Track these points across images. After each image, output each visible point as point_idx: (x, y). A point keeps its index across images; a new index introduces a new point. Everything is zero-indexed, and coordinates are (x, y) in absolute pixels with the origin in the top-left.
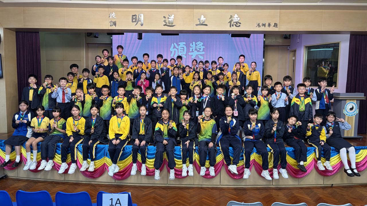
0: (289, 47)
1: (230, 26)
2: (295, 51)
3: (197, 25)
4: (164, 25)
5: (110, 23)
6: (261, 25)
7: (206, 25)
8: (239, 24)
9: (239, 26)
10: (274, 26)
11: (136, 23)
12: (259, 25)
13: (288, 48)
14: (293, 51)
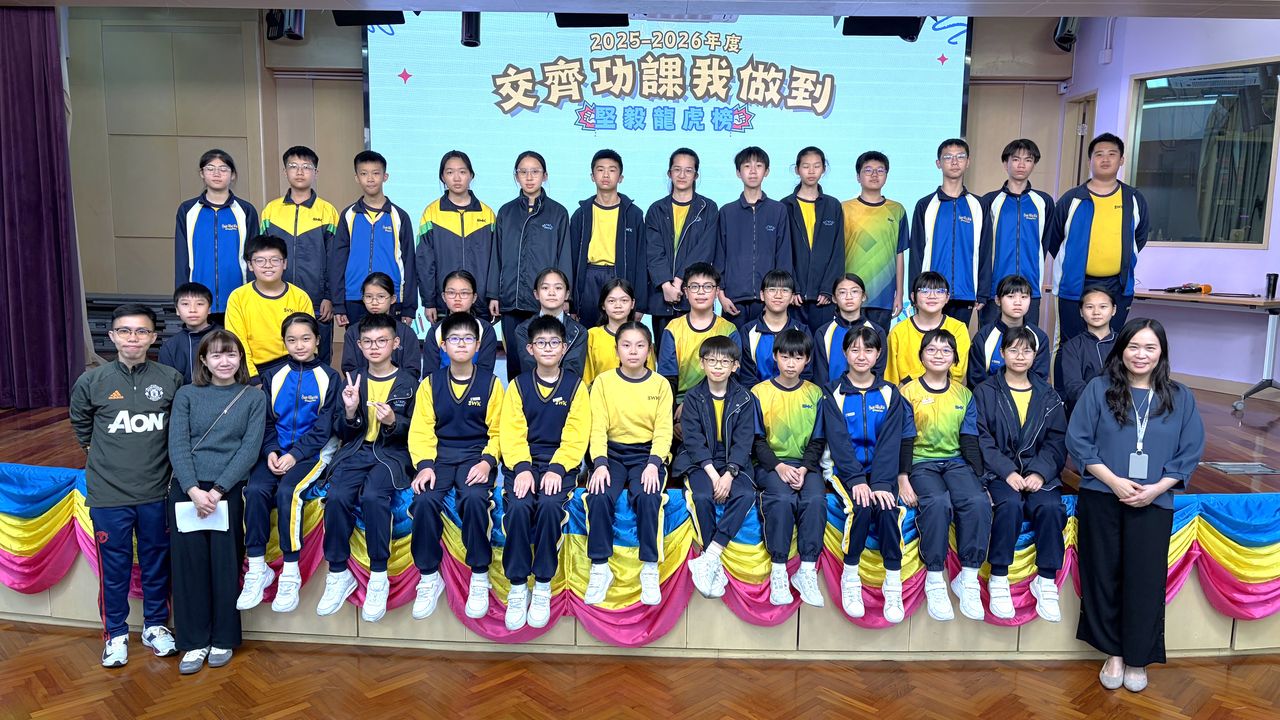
0: (1064, 85)
2: (1089, 102)
13: (1062, 90)
14: (1080, 102)
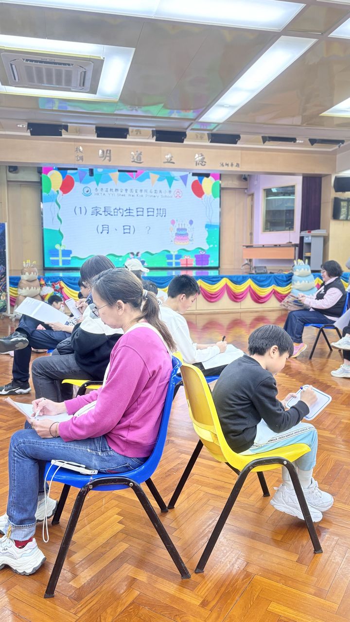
0: (246, 190)
1: (196, 165)
2: (252, 195)
3: (165, 163)
4: (133, 162)
5: (76, 158)
6: (224, 164)
7: (174, 163)
8: (204, 163)
9: (205, 165)
10: (236, 166)
11: (104, 158)
12: (222, 165)
13: (246, 192)
14: (250, 195)
